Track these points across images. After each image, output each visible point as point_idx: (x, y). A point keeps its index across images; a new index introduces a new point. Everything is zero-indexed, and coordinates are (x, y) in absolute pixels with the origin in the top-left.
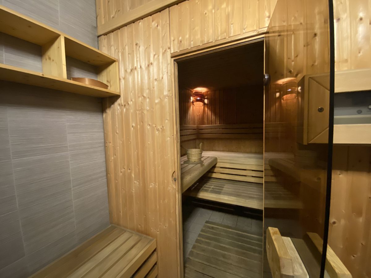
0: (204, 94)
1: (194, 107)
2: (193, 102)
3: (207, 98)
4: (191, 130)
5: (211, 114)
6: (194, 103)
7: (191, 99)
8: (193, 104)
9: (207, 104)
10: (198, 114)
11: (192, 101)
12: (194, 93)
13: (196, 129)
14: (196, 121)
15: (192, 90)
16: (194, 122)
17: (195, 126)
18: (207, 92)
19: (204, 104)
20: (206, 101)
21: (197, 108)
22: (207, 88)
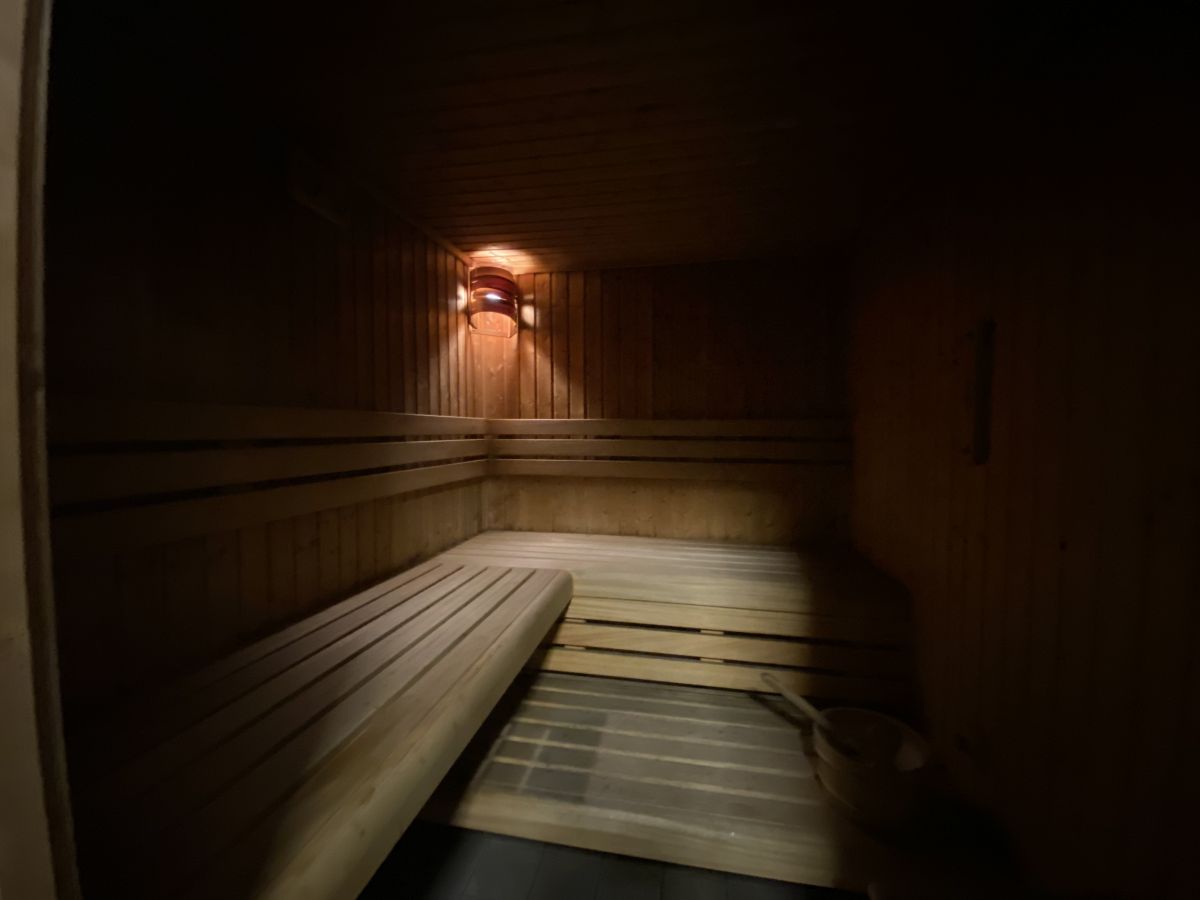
0: (522, 284)
1: (475, 337)
2: (468, 312)
3: (533, 303)
4: (458, 437)
5: (548, 370)
6: (477, 317)
7: (456, 297)
8: (469, 322)
9: (534, 329)
10: (492, 370)
11: (462, 302)
12: (472, 272)
13: (482, 436)
14: (484, 400)
15: (465, 257)
16: (474, 401)
17: (478, 422)
18: (535, 274)
19: (522, 326)
20: (528, 313)
21: (491, 339)
22: (533, 254)
